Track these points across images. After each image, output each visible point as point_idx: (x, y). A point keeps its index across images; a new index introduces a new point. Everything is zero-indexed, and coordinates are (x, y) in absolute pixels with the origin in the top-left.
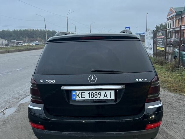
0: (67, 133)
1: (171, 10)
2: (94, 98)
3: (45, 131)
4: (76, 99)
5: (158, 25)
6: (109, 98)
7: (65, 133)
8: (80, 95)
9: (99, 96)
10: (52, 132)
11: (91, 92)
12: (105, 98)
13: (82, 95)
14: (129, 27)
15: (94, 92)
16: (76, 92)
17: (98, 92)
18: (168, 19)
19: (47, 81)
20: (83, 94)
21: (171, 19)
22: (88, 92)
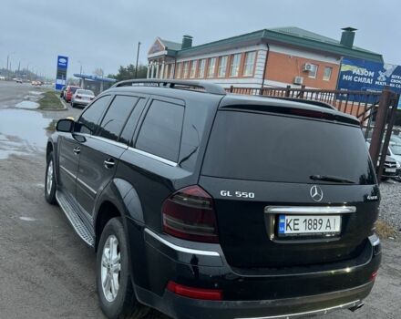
0: (270, 301)
1: (157, 42)
2: (313, 231)
3: (224, 302)
4: (286, 232)
5: (125, 67)
6: (332, 230)
7: (265, 301)
8: (291, 225)
9: (319, 226)
10: (239, 302)
11: (308, 218)
12: (328, 230)
13: (295, 224)
14: (66, 58)
15: (313, 218)
16: (287, 217)
17: (318, 218)
18: (150, 60)
19: (239, 194)
20: (296, 222)
21: (155, 61)
22: (304, 218)
